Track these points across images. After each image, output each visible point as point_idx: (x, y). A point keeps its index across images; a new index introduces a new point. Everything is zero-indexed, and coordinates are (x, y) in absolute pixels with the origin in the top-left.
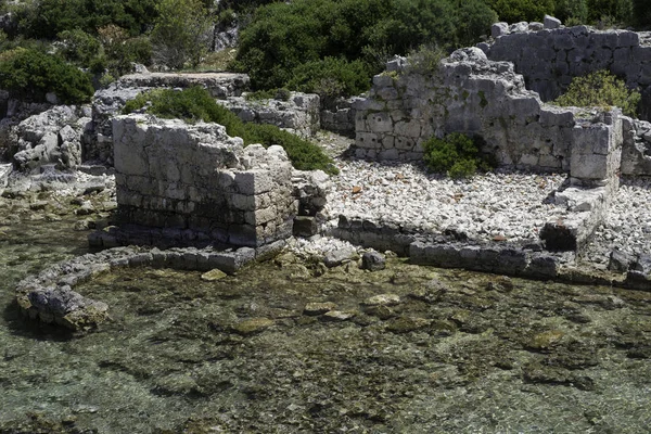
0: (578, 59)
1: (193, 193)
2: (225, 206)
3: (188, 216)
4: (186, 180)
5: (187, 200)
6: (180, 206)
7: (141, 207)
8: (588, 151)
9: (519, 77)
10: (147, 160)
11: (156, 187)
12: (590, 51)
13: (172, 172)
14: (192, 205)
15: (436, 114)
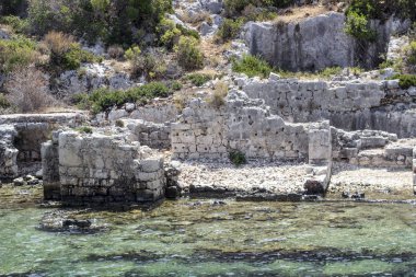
0: (293, 97)
1: (113, 174)
2: (134, 180)
3: (108, 188)
4: (108, 166)
5: (109, 178)
6: (104, 182)
7: (78, 186)
8: (318, 144)
9: (268, 107)
10: (82, 157)
11: (88, 173)
12: (300, 93)
13: (99, 163)
14: (112, 181)
15: (222, 130)
